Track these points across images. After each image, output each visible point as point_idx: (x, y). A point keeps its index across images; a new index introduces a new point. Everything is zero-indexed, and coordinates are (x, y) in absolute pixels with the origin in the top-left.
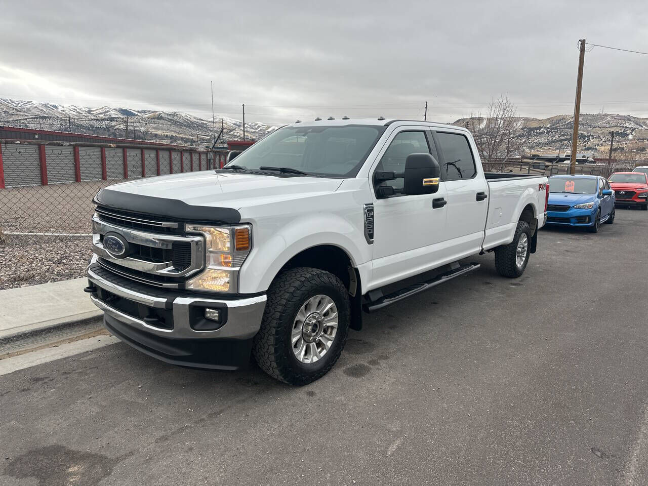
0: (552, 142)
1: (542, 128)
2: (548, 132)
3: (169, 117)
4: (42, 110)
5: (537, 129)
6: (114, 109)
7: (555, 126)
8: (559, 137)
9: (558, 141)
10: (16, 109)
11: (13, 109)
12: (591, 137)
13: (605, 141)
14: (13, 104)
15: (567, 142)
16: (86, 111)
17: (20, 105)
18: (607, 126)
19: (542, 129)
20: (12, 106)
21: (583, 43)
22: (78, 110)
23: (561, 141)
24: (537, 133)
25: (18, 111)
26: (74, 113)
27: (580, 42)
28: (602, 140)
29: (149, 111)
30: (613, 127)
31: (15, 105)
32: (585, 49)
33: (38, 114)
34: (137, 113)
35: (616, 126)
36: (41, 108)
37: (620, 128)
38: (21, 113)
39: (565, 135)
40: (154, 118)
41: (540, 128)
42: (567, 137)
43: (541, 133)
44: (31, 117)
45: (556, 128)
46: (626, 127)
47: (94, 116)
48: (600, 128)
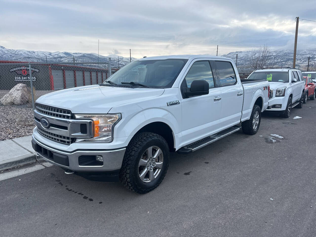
4: (28, 54)
6: (62, 53)
7: (278, 55)
8: (280, 60)
11: (14, 54)
14: (14, 51)
16: (48, 54)
17: (17, 52)
19: (272, 56)
20: (14, 53)
22: (45, 54)
23: (281, 62)
25: (16, 55)
26: (43, 55)
27: (296, 18)
29: (79, 53)
30: (307, 54)
31: (15, 52)
34: (73, 54)
35: (309, 54)
36: (27, 53)
37: (311, 55)
38: (18, 56)
40: (81, 56)
42: (285, 60)
43: (271, 58)
44: (23, 57)
46: (314, 54)
47: (53, 56)
48: (301, 55)
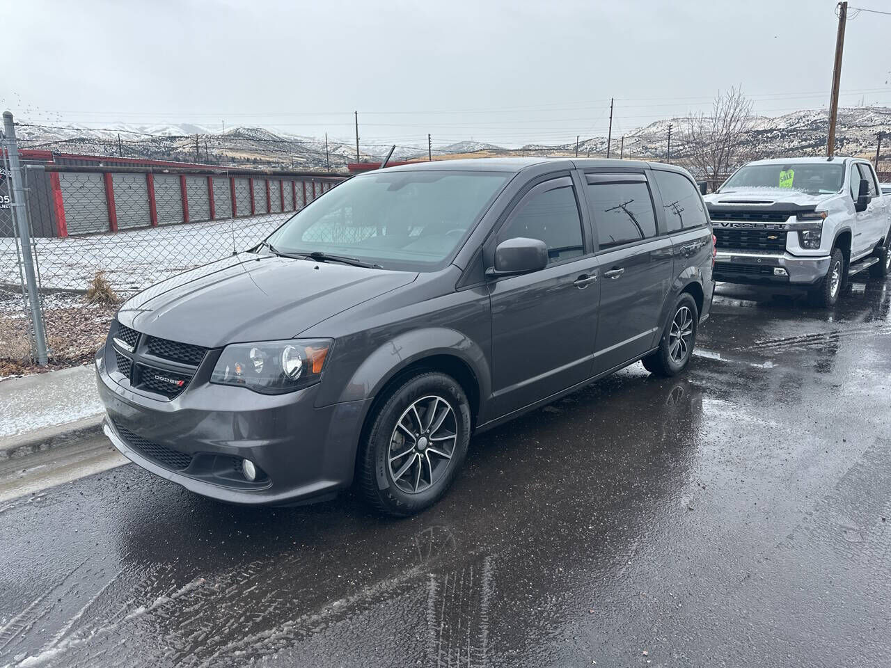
0: (789, 150)
1: (775, 130)
2: (783, 136)
3: (250, 133)
5: (766, 131)
6: (175, 125)
7: (793, 127)
8: (799, 142)
9: (797, 148)
10: (43, 130)
12: (845, 141)
13: (866, 147)
15: (811, 149)
16: (136, 129)
18: (869, 125)
19: (775, 132)
21: (844, 6)
23: (802, 147)
24: (768, 137)
25: (46, 132)
27: (840, 6)
28: (861, 145)
30: (877, 125)
32: (847, 15)
33: (73, 136)
35: (882, 124)
37: (887, 128)
38: (51, 135)
39: (809, 139)
40: (229, 135)
41: (771, 131)
42: (811, 142)
43: (773, 137)
44: (64, 139)
45: (795, 130)
47: (149, 135)
48: (859, 127)
